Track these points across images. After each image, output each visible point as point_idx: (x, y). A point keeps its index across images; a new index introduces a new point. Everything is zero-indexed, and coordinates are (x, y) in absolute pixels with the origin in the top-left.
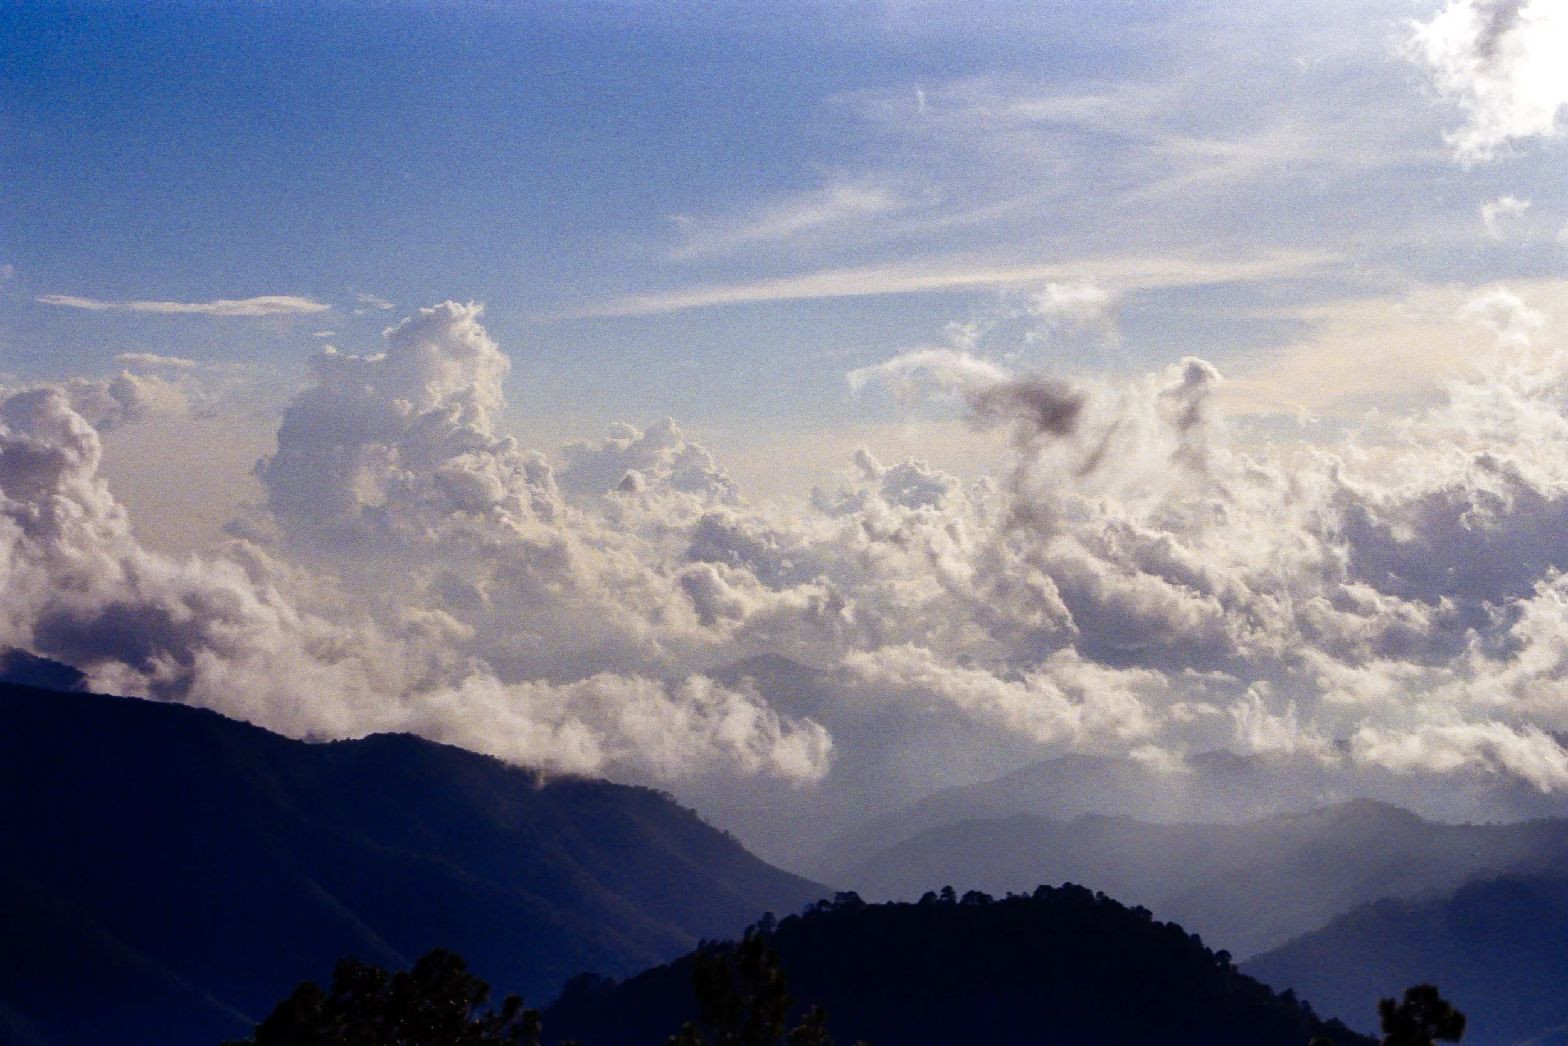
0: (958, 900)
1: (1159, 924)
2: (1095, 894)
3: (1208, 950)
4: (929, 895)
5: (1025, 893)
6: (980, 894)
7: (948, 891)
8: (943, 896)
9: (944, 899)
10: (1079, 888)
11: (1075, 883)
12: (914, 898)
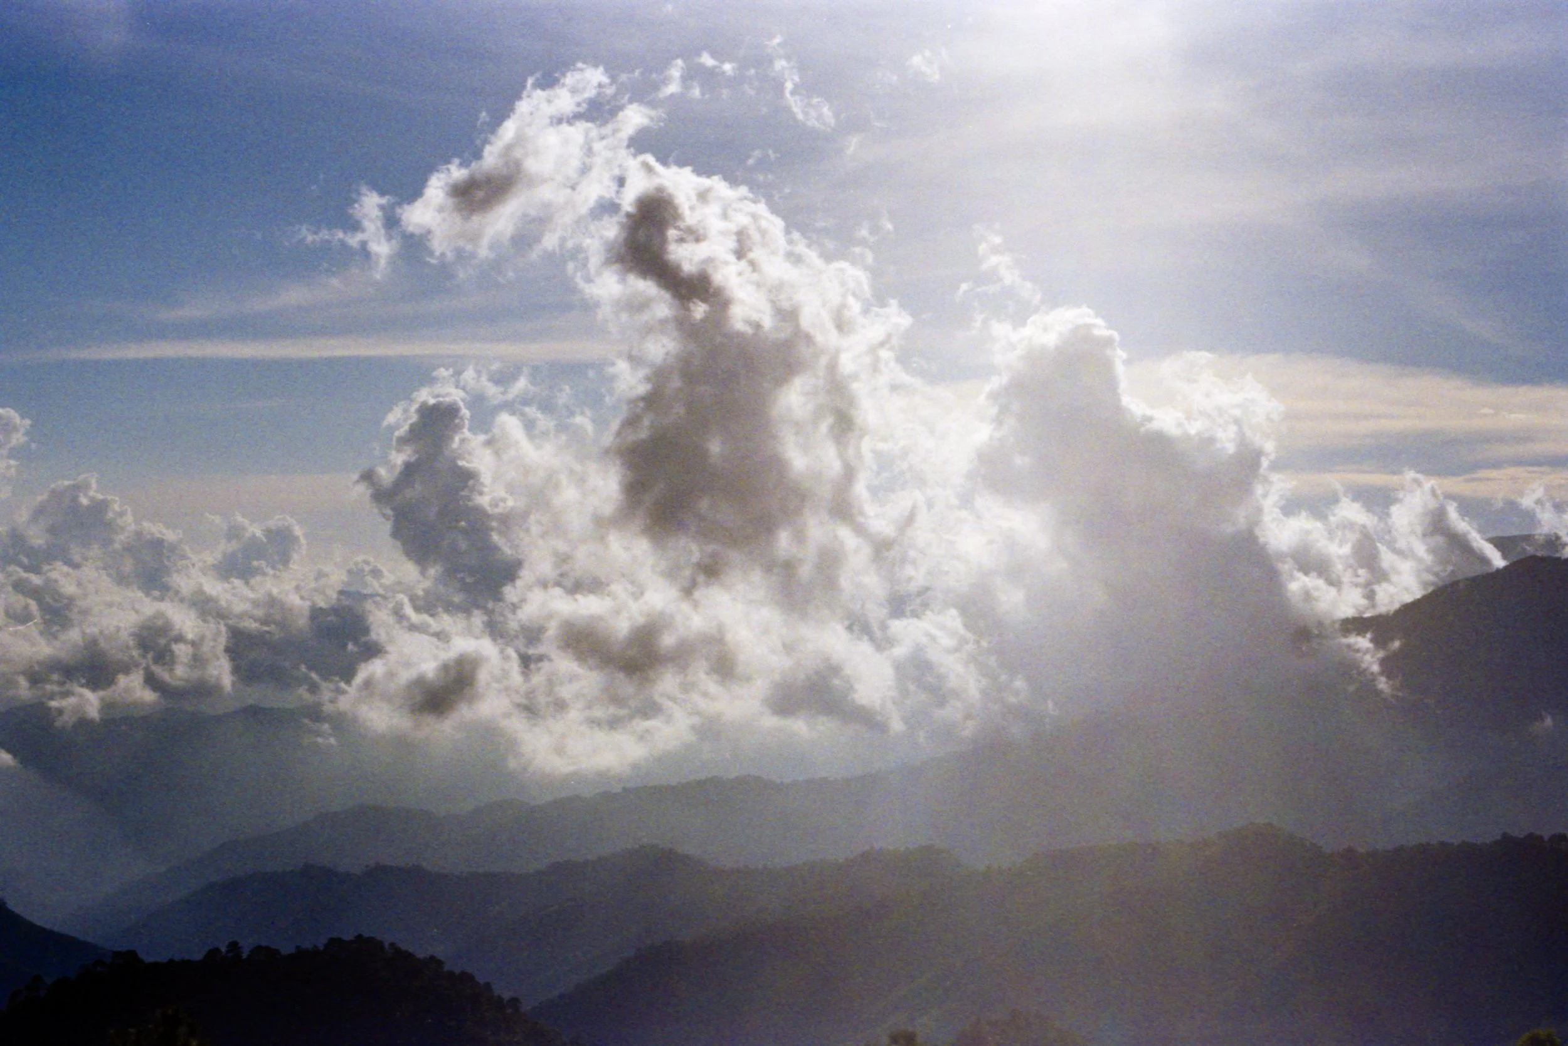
0: (245, 956)
1: (451, 974)
2: (387, 945)
3: (499, 997)
4: (214, 952)
5: (315, 946)
6: (268, 948)
7: (234, 946)
8: (228, 952)
9: (230, 955)
10: (371, 939)
11: (366, 934)
12: (198, 956)
